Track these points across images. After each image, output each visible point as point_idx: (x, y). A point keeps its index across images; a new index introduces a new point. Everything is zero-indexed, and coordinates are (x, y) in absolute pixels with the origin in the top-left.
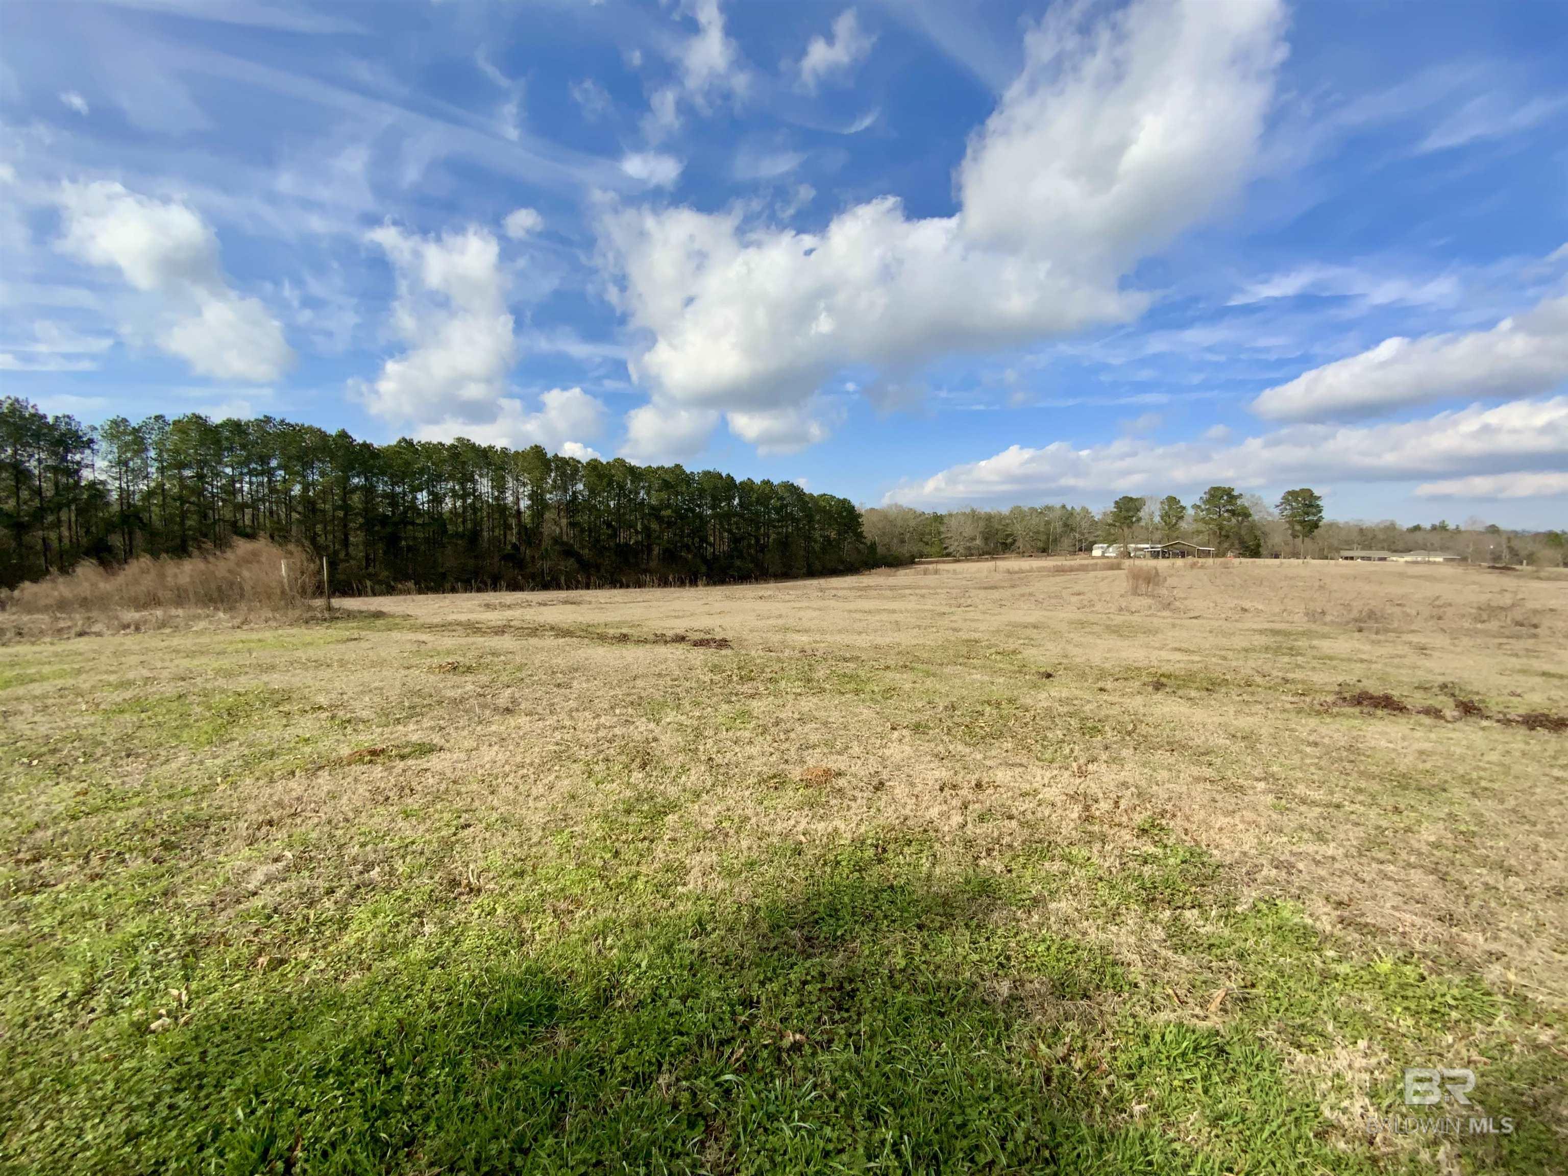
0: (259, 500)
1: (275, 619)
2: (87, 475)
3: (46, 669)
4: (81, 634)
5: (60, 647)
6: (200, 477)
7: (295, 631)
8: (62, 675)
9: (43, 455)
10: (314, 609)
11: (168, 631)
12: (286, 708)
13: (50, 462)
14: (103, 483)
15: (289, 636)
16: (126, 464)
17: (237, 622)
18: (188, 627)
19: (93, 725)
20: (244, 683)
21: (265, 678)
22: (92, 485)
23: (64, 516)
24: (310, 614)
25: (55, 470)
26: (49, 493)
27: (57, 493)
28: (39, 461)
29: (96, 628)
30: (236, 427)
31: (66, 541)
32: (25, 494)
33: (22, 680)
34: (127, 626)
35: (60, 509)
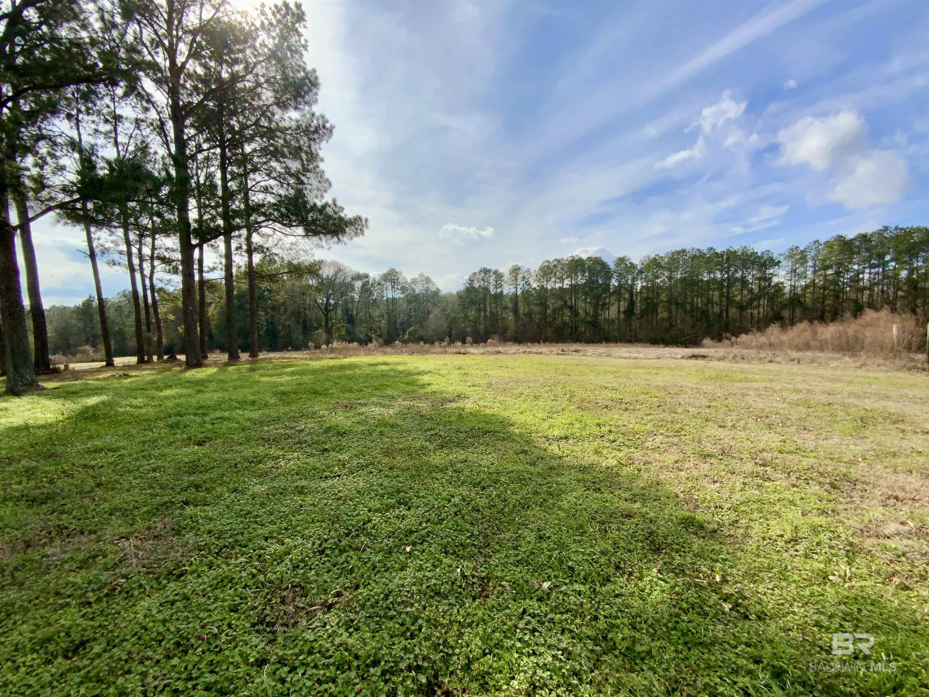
0: (875, 284)
1: (885, 364)
2: (775, 280)
3: (757, 377)
4: (771, 362)
5: (761, 367)
6: (838, 273)
7: (901, 374)
8: (764, 380)
9: (754, 272)
10: (916, 361)
11: (815, 365)
12: (902, 427)
13: (758, 276)
14: (782, 283)
15: (896, 378)
16: (795, 271)
17: (858, 364)
18: (827, 364)
19: (784, 409)
20: (868, 404)
21: (883, 403)
22: (777, 285)
23: (761, 302)
24: (912, 364)
25: (759, 279)
26: (756, 291)
27: (760, 291)
28: (753, 275)
29: (778, 359)
30: (864, 238)
31: (761, 315)
32: (745, 292)
33: (747, 380)
34: (793, 360)
35: (760, 299)
